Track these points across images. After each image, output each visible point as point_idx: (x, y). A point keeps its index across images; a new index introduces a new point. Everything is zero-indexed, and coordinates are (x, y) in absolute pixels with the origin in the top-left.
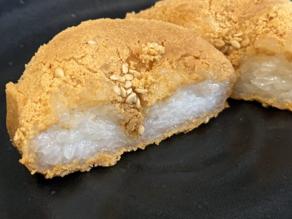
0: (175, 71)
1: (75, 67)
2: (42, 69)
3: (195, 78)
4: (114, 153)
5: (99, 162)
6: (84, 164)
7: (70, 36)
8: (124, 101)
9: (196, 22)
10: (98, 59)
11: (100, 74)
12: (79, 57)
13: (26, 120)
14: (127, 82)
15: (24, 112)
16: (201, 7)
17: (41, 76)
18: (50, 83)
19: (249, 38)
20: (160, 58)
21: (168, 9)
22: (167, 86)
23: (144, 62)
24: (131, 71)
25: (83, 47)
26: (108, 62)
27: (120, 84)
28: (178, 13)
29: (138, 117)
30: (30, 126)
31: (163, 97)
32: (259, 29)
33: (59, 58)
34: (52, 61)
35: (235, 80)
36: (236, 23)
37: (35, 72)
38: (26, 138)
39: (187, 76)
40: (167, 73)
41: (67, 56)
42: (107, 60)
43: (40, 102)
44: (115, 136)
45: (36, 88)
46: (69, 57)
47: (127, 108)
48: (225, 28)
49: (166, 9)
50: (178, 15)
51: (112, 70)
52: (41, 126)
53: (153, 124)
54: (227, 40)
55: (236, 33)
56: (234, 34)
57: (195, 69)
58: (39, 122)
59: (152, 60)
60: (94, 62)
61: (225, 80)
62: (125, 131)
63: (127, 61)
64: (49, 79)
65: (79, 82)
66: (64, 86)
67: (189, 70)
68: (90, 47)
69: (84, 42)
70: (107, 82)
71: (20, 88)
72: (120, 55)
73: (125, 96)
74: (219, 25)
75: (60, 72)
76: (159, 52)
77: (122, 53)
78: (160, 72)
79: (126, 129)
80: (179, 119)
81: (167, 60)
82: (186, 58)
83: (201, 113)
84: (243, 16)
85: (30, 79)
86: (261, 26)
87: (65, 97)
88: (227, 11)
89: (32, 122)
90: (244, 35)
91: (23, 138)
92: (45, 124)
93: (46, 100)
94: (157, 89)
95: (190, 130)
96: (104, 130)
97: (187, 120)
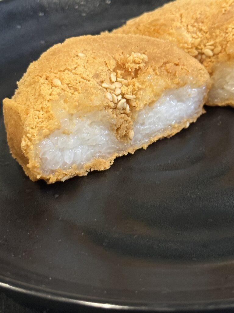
0: (159, 77)
1: (71, 76)
2: (40, 81)
3: (177, 83)
4: (108, 158)
5: (95, 167)
6: (82, 169)
7: (59, 51)
8: (115, 107)
9: (170, 34)
10: (89, 69)
11: (93, 82)
12: (73, 67)
13: (31, 127)
14: (116, 89)
15: (28, 120)
16: (173, 20)
17: (40, 87)
18: (50, 92)
19: (220, 45)
20: (144, 66)
21: (141, 25)
22: (153, 91)
23: (130, 70)
24: (119, 79)
25: (75, 59)
26: (98, 72)
27: (111, 91)
28: (152, 27)
29: (128, 122)
30: (35, 132)
31: (150, 101)
32: (229, 37)
33: (54, 70)
34: (47, 73)
35: (210, 86)
36: (206, 33)
37: (32, 85)
38: (32, 144)
39: (170, 81)
40: (152, 79)
41: (61, 68)
42: (97, 70)
43: (42, 110)
44: (107, 141)
45: (36, 98)
46: (63, 68)
47: (118, 114)
48: (196, 38)
49: (139, 25)
50: (152, 29)
51: (102, 79)
52: (45, 131)
53: (141, 129)
54: (200, 49)
55: (208, 42)
56: (206, 43)
57: (177, 74)
58: (44, 128)
59: (138, 68)
60: (86, 72)
61: (202, 85)
62: (117, 135)
63: (114, 70)
64: (48, 89)
65: (76, 89)
66: (63, 94)
67: (171, 76)
68: (80, 59)
69: (74, 55)
70: (99, 89)
71: (19, 101)
72: (108, 65)
73: (116, 102)
74: (191, 36)
75: (57, 82)
76: (143, 60)
77: (110, 63)
78: (146, 78)
79: (118, 134)
80: (163, 124)
81: (151, 67)
82: (168, 65)
83: (182, 118)
84: (213, 26)
85: (28, 92)
86: (231, 33)
87: (65, 104)
88: (198, 23)
89: (37, 128)
90: (216, 43)
91: (29, 143)
92: (49, 129)
93: (48, 107)
94: (144, 94)
95: (173, 134)
96: (98, 136)
97: (170, 125)
